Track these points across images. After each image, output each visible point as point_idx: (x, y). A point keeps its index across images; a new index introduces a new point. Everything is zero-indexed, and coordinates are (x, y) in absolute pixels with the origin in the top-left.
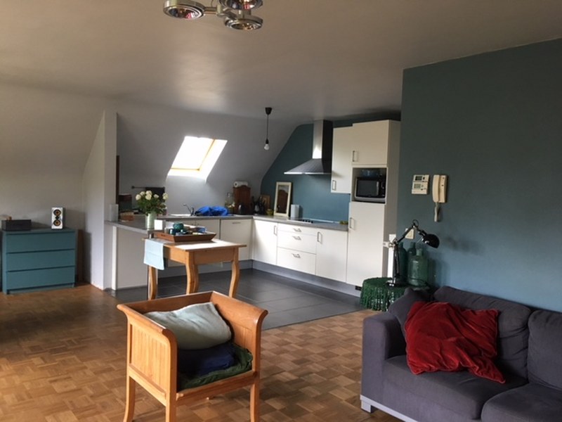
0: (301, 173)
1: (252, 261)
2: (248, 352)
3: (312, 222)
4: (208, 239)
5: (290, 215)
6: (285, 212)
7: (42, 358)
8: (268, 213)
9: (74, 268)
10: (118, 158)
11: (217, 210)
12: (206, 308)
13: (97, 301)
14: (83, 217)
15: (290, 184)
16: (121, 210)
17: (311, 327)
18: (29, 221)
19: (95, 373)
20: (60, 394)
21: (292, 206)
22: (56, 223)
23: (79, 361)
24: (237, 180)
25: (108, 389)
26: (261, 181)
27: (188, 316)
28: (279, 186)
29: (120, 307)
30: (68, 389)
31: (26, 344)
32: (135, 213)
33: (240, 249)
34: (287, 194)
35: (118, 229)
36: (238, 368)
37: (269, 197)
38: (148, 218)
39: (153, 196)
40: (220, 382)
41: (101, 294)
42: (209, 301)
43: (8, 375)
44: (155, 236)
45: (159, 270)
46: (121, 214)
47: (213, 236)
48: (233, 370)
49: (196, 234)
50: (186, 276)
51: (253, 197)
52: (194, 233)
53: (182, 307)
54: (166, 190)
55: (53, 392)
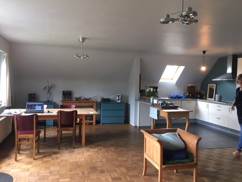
0: (220, 80)
1: (196, 119)
2: (193, 154)
3: (226, 103)
4: (176, 108)
5: (215, 99)
6: (213, 98)
7: (114, 148)
8: (204, 98)
9: (124, 117)
10: (140, 75)
11: (180, 96)
12: (174, 134)
13: (132, 130)
14: (127, 98)
15: (215, 85)
16: (141, 95)
17: (225, 151)
18: (109, 99)
19: (132, 156)
20: (120, 161)
21: (216, 95)
22: (118, 100)
23: (127, 151)
24: (190, 83)
25: (137, 162)
26: (201, 84)
27: (167, 136)
28: (210, 86)
29: (141, 131)
30: (123, 160)
31: (109, 143)
32: (146, 97)
33: (190, 112)
34: (214, 90)
35: (140, 103)
36: (188, 160)
37: (205, 91)
38: (152, 99)
39: (153, 90)
40: (180, 164)
41: (134, 128)
42: (176, 132)
43: (104, 152)
44: (154, 106)
45: (155, 119)
46: (141, 97)
47: (178, 107)
48: (186, 161)
49: (171, 105)
50: (166, 124)
51: (197, 91)
52: (170, 105)
53: (165, 133)
54: (158, 88)
55: (118, 160)
